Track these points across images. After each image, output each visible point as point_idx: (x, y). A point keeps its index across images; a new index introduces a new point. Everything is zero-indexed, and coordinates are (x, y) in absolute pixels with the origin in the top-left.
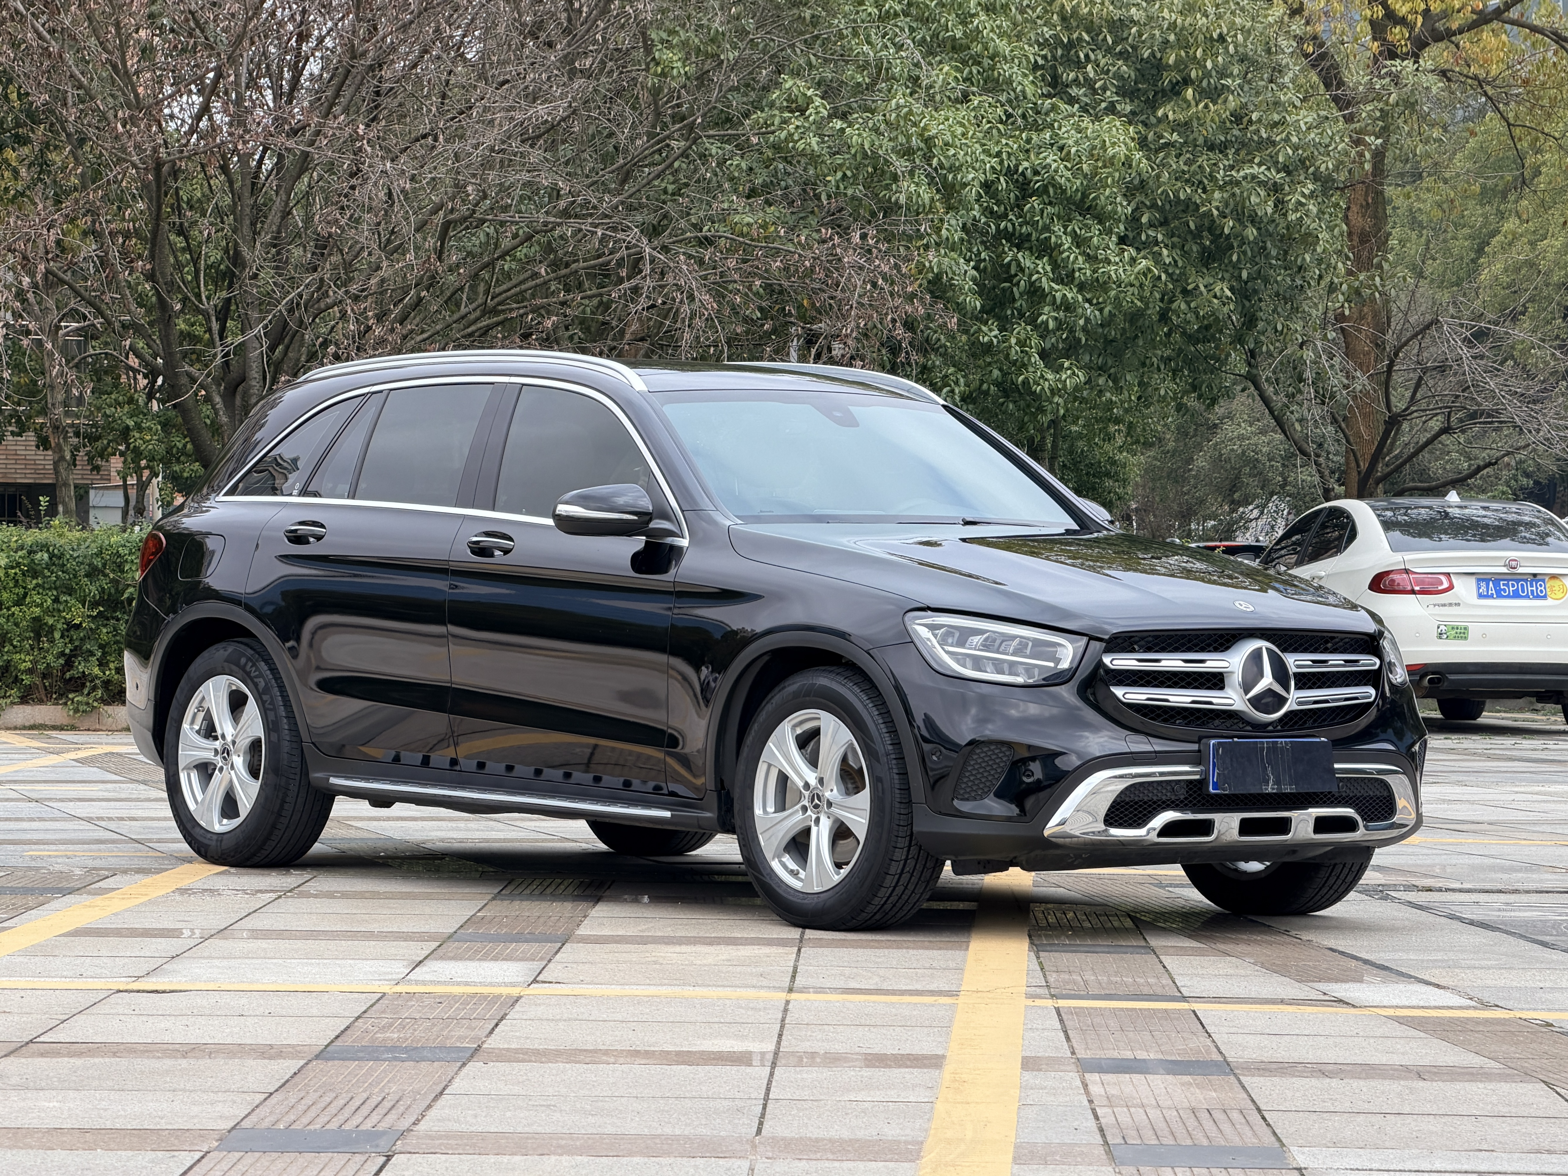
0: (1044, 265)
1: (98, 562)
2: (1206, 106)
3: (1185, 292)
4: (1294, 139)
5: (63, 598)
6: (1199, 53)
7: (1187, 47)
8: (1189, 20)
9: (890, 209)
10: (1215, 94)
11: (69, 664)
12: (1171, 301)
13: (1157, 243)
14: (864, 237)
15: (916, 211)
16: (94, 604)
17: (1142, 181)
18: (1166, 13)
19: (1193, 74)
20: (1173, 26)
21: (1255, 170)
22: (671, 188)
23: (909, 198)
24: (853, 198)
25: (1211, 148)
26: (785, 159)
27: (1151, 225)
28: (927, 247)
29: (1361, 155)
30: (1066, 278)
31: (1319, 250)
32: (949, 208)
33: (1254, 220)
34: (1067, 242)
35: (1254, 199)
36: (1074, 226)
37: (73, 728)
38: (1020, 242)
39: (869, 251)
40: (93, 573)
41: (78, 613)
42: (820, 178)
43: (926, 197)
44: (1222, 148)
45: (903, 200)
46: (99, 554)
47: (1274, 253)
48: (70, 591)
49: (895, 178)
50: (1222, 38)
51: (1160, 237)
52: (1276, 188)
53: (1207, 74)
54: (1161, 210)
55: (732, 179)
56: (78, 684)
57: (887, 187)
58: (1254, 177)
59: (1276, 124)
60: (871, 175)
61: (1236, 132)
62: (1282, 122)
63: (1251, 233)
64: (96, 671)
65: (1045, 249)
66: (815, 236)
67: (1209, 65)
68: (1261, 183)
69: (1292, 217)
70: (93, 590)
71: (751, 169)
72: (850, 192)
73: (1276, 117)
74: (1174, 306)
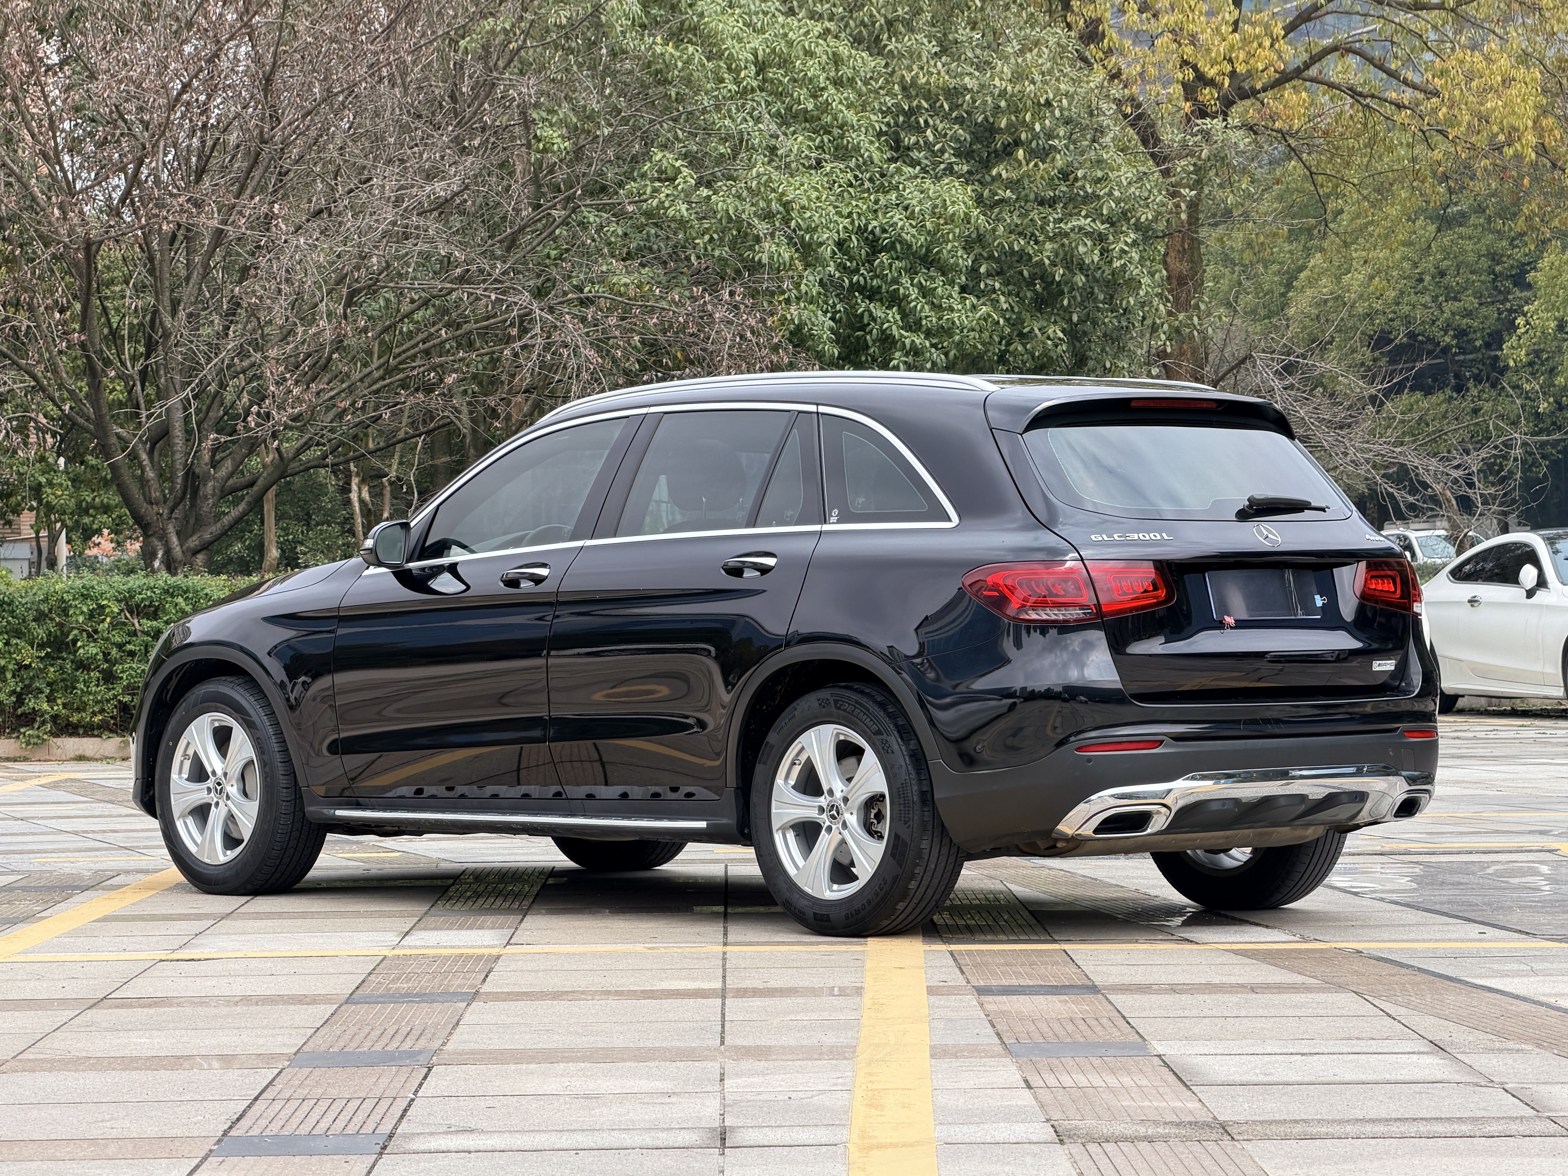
0: (893, 314)
1: (44, 608)
2: (1036, 165)
3: (1021, 335)
4: (1117, 194)
5: (14, 641)
6: (1028, 117)
7: (1017, 111)
8: (1018, 87)
9: (755, 267)
10: (1044, 154)
11: (20, 702)
12: (1008, 344)
13: (994, 291)
14: (732, 294)
15: (777, 269)
16: (41, 646)
17: (979, 235)
18: (997, 82)
19: (1023, 136)
20: (1003, 93)
21: (1082, 222)
22: (553, 253)
23: (771, 258)
24: (721, 258)
25: (1042, 203)
26: (656, 225)
27: (989, 275)
28: (788, 301)
29: (1177, 206)
30: (912, 324)
31: (1142, 293)
32: (807, 266)
33: (1082, 267)
34: (914, 293)
35: (1082, 249)
36: (920, 278)
37: (26, 759)
38: (872, 294)
39: (736, 307)
40: (41, 617)
41: (28, 654)
42: (690, 242)
43: (787, 256)
44: (1052, 203)
45: (765, 260)
46: (46, 600)
47: (1101, 297)
48: (19, 634)
49: (758, 240)
50: (1048, 104)
51: (997, 285)
52: (1101, 238)
53: (1036, 136)
54: (997, 261)
55: (609, 244)
56: (29, 719)
57: (751, 248)
58: (1081, 228)
59: (1099, 181)
60: (735, 238)
61: (1064, 189)
62: (1105, 179)
63: (1080, 279)
64: (45, 706)
65: (895, 300)
66: (687, 293)
67: (1037, 127)
68: (1087, 234)
69: (1117, 264)
70: (41, 633)
71: (626, 234)
72: (717, 253)
73: (1100, 174)
74: (1012, 348)
